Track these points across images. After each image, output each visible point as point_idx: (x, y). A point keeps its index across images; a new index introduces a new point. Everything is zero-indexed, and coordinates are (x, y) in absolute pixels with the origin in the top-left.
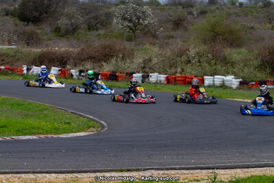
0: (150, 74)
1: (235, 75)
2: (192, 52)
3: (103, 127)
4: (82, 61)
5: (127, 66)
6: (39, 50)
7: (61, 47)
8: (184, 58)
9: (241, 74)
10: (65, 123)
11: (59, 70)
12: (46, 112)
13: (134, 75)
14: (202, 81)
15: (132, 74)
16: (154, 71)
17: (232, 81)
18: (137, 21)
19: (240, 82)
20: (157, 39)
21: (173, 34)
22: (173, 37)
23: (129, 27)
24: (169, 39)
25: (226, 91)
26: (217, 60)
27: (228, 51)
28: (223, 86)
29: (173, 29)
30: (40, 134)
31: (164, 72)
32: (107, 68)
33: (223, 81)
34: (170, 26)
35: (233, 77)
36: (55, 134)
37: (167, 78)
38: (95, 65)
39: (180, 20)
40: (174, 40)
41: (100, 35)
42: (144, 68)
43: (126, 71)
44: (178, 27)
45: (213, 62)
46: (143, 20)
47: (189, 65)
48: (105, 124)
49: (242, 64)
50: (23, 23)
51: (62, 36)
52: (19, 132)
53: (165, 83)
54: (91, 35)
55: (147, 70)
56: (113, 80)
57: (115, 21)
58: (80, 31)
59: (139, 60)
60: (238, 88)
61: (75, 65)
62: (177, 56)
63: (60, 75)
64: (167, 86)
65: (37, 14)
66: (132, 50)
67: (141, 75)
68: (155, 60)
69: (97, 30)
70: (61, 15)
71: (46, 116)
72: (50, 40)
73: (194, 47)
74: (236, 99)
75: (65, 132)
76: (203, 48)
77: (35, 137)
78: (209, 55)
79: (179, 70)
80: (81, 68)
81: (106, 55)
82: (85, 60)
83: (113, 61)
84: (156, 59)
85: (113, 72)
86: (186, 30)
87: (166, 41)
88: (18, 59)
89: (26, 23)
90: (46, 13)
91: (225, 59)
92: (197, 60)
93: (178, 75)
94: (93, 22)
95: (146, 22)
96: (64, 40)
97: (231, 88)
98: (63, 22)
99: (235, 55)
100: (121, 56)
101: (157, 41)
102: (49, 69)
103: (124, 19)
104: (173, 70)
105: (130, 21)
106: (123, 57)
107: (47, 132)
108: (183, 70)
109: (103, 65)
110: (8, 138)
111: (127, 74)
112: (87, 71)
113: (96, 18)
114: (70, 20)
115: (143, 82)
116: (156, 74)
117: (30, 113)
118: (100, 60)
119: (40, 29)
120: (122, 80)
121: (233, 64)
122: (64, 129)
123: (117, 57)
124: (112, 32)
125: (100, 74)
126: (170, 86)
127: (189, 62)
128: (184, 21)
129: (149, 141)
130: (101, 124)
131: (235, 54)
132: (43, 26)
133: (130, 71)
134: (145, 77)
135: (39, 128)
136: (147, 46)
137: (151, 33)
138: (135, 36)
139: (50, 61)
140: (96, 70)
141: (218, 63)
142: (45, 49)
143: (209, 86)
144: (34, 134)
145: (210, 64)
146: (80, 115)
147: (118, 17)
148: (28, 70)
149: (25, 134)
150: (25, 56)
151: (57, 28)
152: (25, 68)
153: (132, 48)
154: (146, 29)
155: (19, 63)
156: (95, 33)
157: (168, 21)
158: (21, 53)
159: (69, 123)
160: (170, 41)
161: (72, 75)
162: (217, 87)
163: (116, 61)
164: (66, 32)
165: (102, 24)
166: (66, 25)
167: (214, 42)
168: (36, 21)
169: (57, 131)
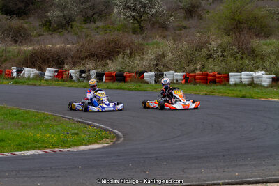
0: (165, 73)
1: (266, 71)
2: (213, 45)
3: (118, 137)
4: (82, 59)
5: (136, 63)
6: (30, 48)
7: (55, 44)
8: (204, 52)
9: (274, 69)
10: (73, 134)
11: (56, 72)
12: (47, 122)
13: (145, 74)
14: (228, 78)
15: (142, 73)
16: (169, 69)
17: (263, 77)
18: (142, 10)
19: (273, 79)
20: (167, 30)
21: (185, 23)
22: (185, 28)
23: (133, 17)
24: (181, 30)
25: (256, 90)
26: (243, 53)
27: (256, 42)
28: (252, 84)
29: (186, 18)
30: (46, 147)
31: (182, 70)
32: (113, 67)
33: (253, 78)
34: (182, 14)
35: (263, 72)
36: (63, 147)
37: (185, 77)
38: (98, 63)
39: (194, 7)
40: (188, 30)
41: (98, 28)
42: (156, 65)
43: (135, 70)
44: (191, 15)
45: (239, 55)
46: (150, 8)
47: (210, 60)
48: (120, 134)
49: (273, 57)
50: (5, 16)
51: (54, 31)
52: (20, 147)
53: (183, 82)
54: (89, 28)
55: (160, 67)
56: (120, 80)
57: (116, 10)
58: (74, 23)
59: (150, 56)
60: (270, 86)
61: (74, 65)
62: (196, 50)
63: (56, 77)
64: (186, 86)
65: (22, 5)
66: (141, 44)
67: (153, 73)
68: (169, 56)
69: (95, 22)
70: (51, 6)
71: (47, 127)
72: (39, 35)
73: (216, 39)
74: (270, 99)
75: (75, 145)
76: (226, 39)
77: (40, 152)
78: (234, 47)
79: (199, 66)
80: (82, 68)
81: (111, 52)
82: (86, 58)
83: (120, 58)
84: (170, 54)
85: (120, 71)
86: (201, 19)
87: (178, 32)
88: (6, 60)
89: (9, 17)
90: (32, 4)
91: (253, 51)
92: (219, 53)
93: (198, 72)
94: (90, 13)
95: (153, 11)
96: (56, 35)
97: (261, 86)
98: (54, 14)
99: (265, 47)
100: (129, 52)
101: (167, 33)
102: (43, 70)
103: (127, 7)
104: (192, 67)
105: (134, 10)
106: (131, 54)
107: (53, 146)
108: (203, 66)
109: (107, 64)
110: (9, 154)
111: (137, 73)
112: (89, 71)
113: (93, 7)
114: (63, 12)
115: (156, 82)
116: (171, 72)
117: (28, 123)
118: (103, 58)
119: (26, 23)
120: (131, 81)
121: (263, 58)
122: (73, 141)
123: (124, 53)
124: (112, 23)
125: (104, 74)
126: (189, 86)
127: (211, 56)
128: (198, 7)
129: (177, 152)
130: (114, 133)
131: (265, 45)
132: (30, 19)
133: (140, 69)
134: (159, 76)
135: (44, 141)
136: (158, 40)
137: (159, 23)
138: (141, 28)
139: (44, 61)
140: (99, 70)
141: (245, 56)
142: (37, 47)
143: (236, 85)
144: (39, 148)
145: (235, 58)
146: (89, 124)
147: (119, 6)
148: (19, 72)
149: (28, 149)
150: (14, 56)
151: (47, 21)
152: (15, 70)
153: (141, 42)
154: (154, 19)
155: (7, 64)
156: (92, 25)
157: (178, 9)
158: (9, 52)
159: (77, 134)
160: (183, 32)
161: (71, 77)
162: (245, 85)
163: (123, 58)
164: (58, 26)
165: (100, 14)
166: (58, 17)
167: (239, 32)
168: (21, 13)
169: (65, 144)
